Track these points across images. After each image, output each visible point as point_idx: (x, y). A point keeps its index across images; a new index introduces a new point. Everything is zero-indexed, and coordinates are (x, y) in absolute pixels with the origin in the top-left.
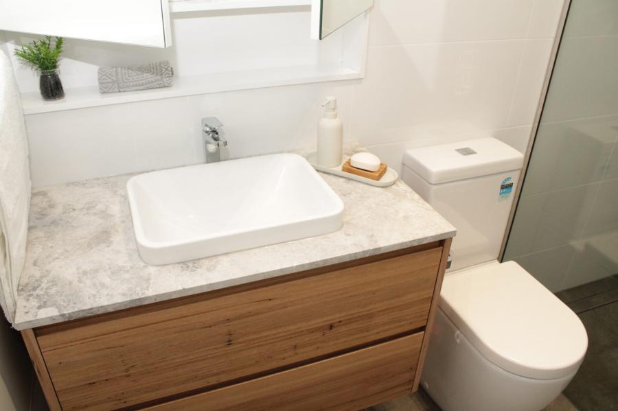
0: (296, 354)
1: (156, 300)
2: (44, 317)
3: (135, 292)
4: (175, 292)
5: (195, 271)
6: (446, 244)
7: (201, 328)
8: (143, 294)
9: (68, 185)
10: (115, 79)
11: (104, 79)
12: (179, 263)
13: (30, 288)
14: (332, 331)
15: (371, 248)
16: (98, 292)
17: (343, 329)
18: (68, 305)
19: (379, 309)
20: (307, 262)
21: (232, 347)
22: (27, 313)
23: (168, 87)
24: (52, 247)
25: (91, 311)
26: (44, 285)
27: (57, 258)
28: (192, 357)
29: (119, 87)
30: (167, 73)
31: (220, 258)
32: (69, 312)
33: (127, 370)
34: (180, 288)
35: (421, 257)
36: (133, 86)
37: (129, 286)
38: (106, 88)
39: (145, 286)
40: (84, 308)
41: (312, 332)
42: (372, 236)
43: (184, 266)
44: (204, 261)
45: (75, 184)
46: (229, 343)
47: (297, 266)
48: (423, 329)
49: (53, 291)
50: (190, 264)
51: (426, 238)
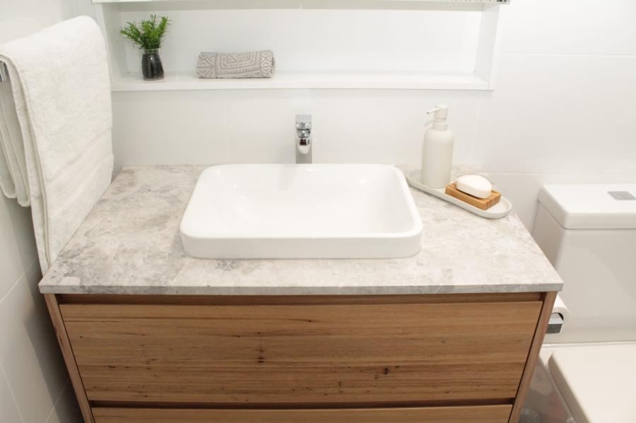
0: (341, 392)
1: (177, 292)
2: (65, 284)
3: (159, 279)
4: (199, 288)
5: (229, 270)
6: (548, 298)
7: (229, 336)
8: (165, 283)
9: (157, 167)
10: (213, 64)
11: (204, 64)
12: (217, 259)
13: (70, 255)
14: (387, 375)
15: (441, 284)
16: (125, 272)
17: (401, 376)
18: (92, 278)
19: (450, 363)
20: (356, 284)
21: (264, 366)
22: (54, 277)
23: (267, 78)
24: (110, 221)
25: (110, 289)
26: (82, 256)
27: (109, 233)
28: (218, 366)
29: (217, 73)
30: (266, 63)
31: (264, 262)
32: (89, 285)
33: (148, 362)
34: (205, 284)
35: (511, 310)
36: (230, 73)
37: (157, 272)
38: (203, 72)
39: (171, 276)
40: (104, 284)
41: (362, 371)
42: (450, 270)
43: (222, 263)
44: (245, 262)
45: (163, 167)
46: (261, 360)
47: (344, 288)
48: (511, 401)
49: (86, 262)
50: (229, 263)
51: (518, 286)
